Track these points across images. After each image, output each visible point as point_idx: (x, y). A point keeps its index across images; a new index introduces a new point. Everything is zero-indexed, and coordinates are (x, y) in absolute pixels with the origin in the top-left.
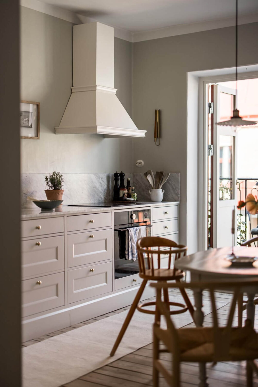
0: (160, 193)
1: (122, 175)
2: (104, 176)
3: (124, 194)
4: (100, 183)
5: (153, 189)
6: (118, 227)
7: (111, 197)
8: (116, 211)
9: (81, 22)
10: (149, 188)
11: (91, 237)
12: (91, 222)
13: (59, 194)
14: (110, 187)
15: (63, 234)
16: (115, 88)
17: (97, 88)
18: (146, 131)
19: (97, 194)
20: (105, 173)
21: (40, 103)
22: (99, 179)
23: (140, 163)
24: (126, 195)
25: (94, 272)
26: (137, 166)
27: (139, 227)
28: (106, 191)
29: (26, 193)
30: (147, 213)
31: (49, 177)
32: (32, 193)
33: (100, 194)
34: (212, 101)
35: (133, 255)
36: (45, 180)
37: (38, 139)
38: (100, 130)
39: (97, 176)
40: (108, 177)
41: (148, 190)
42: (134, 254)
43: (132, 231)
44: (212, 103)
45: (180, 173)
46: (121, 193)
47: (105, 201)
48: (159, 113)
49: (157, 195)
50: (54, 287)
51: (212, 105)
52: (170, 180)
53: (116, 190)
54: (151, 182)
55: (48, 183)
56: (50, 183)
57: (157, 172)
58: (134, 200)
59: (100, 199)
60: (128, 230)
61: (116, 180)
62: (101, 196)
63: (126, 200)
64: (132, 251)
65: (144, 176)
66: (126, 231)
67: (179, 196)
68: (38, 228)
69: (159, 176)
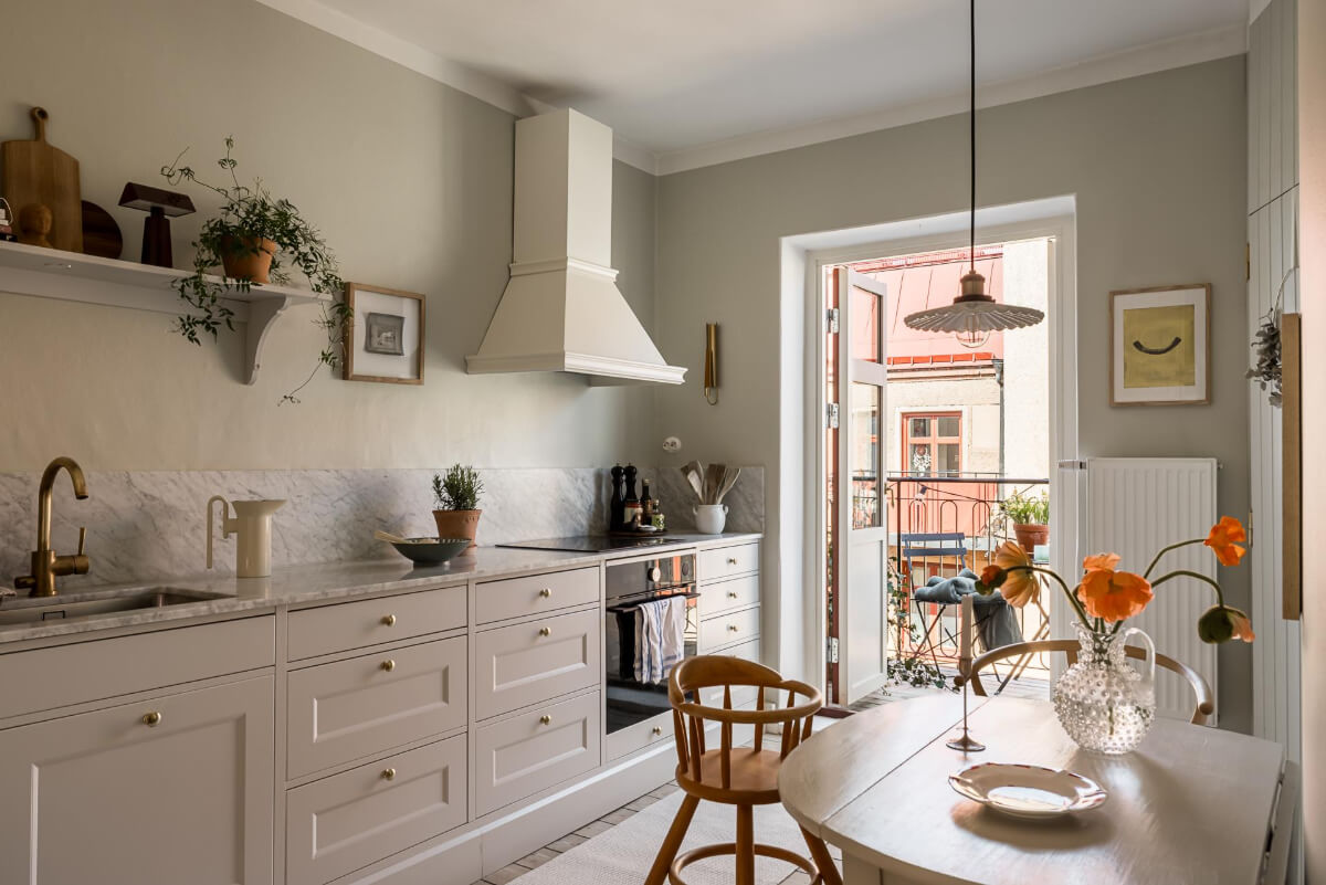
0: (719, 514)
1: (630, 471)
2: (588, 476)
3: (635, 517)
4: (579, 490)
5: (701, 504)
6: (616, 602)
7: (605, 523)
8: (609, 564)
9: (532, 113)
10: (693, 501)
11: (544, 632)
12: (544, 594)
13: (467, 521)
14: (604, 500)
15: (464, 631)
16: (613, 267)
17: (569, 263)
18: (686, 370)
19: (571, 517)
20: (592, 466)
21: (424, 296)
22: (576, 480)
23: (673, 444)
24: (639, 518)
25: (551, 725)
26: (665, 451)
27: (668, 600)
28: (593, 509)
29: (385, 519)
30: (688, 564)
31: (443, 476)
32: (402, 518)
33: (579, 516)
34: (836, 305)
35: (654, 671)
36: (433, 485)
37: (420, 383)
38: (574, 362)
39: (571, 474)
40: (598, 477)
41: (690, 504)
42: (655, 669)
43: (650, 610)
44: (836, 310)
45: (765, 466)
46: (629, 513)
47: (590, 531)
48: (714, 333)
49: (711, 518)
50: (438, 777)
51: (836, 314)
52: (741, 483)
53: (617, 506)
54: (697, 489)
55: (439, 492)
56: (445, 495)
57: (711, 466)
58: (658, 531)
59: (579, 528)
60: (640, 609)
61: (617, 483)
62: (583, 521)
63: (638, 530)
64: (650, 661)
65: (681, 474)
66: (637, 613)
67: (763, 520)
68: (387, 621)
69: (716, 475)
